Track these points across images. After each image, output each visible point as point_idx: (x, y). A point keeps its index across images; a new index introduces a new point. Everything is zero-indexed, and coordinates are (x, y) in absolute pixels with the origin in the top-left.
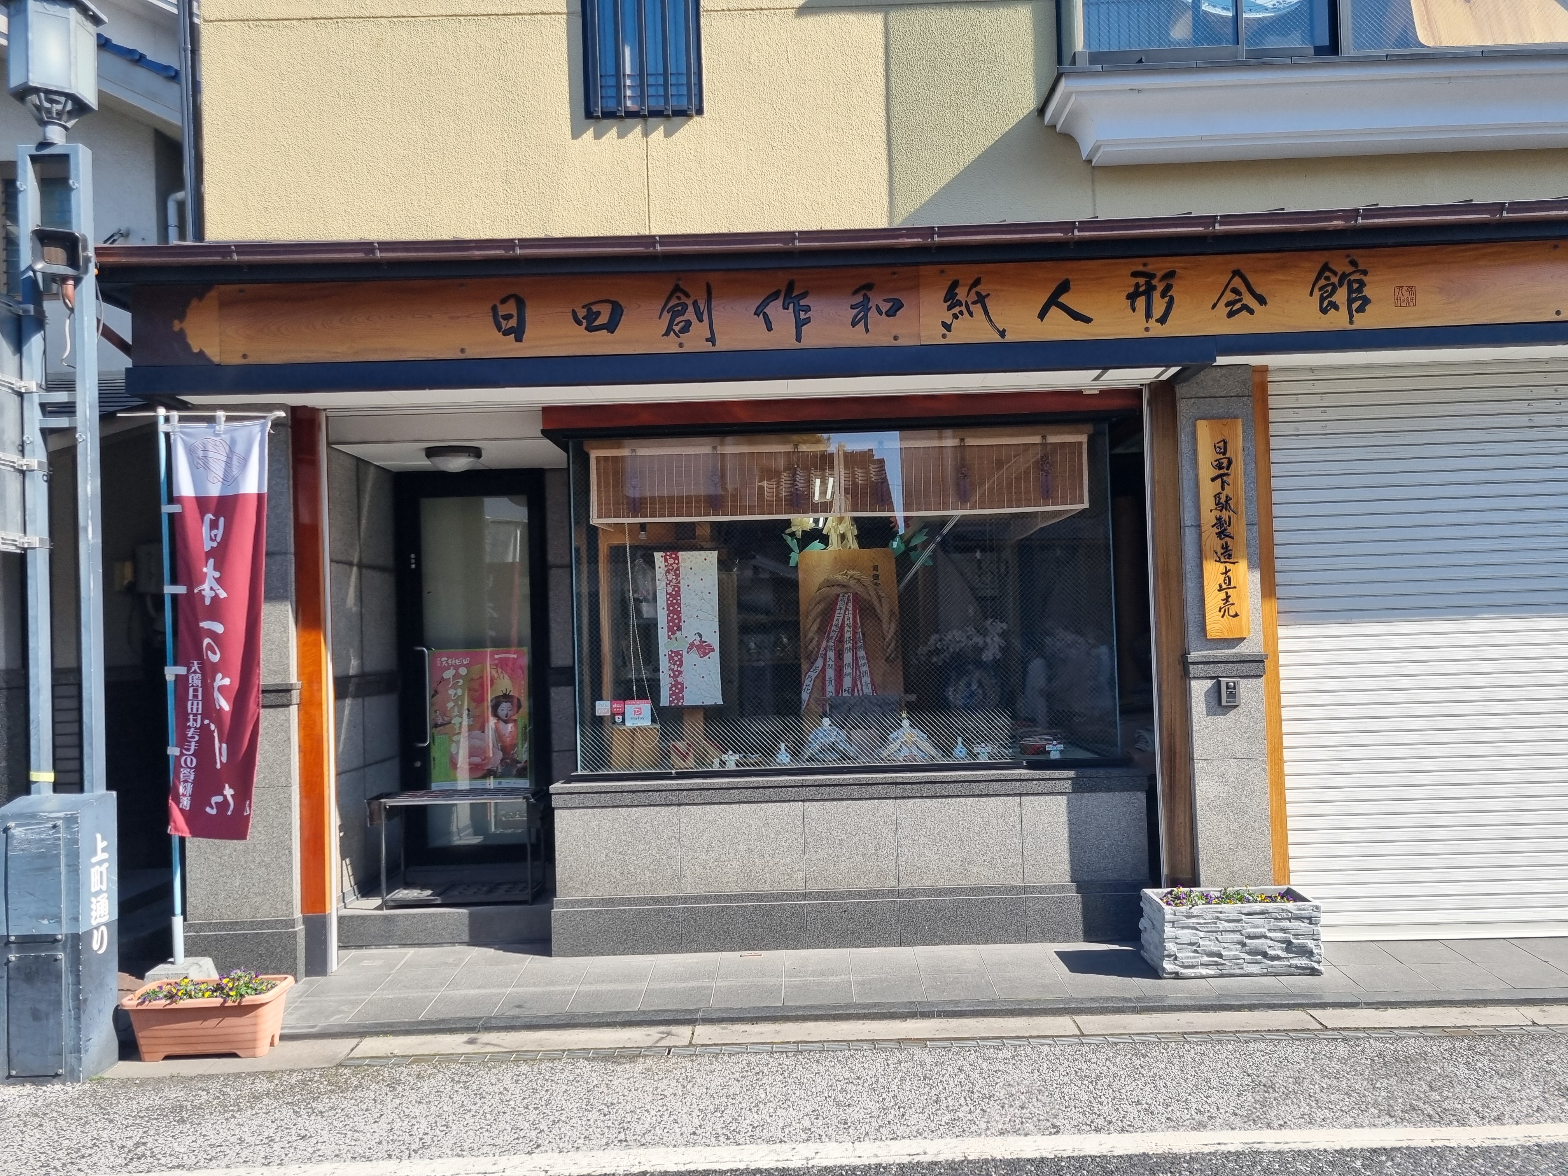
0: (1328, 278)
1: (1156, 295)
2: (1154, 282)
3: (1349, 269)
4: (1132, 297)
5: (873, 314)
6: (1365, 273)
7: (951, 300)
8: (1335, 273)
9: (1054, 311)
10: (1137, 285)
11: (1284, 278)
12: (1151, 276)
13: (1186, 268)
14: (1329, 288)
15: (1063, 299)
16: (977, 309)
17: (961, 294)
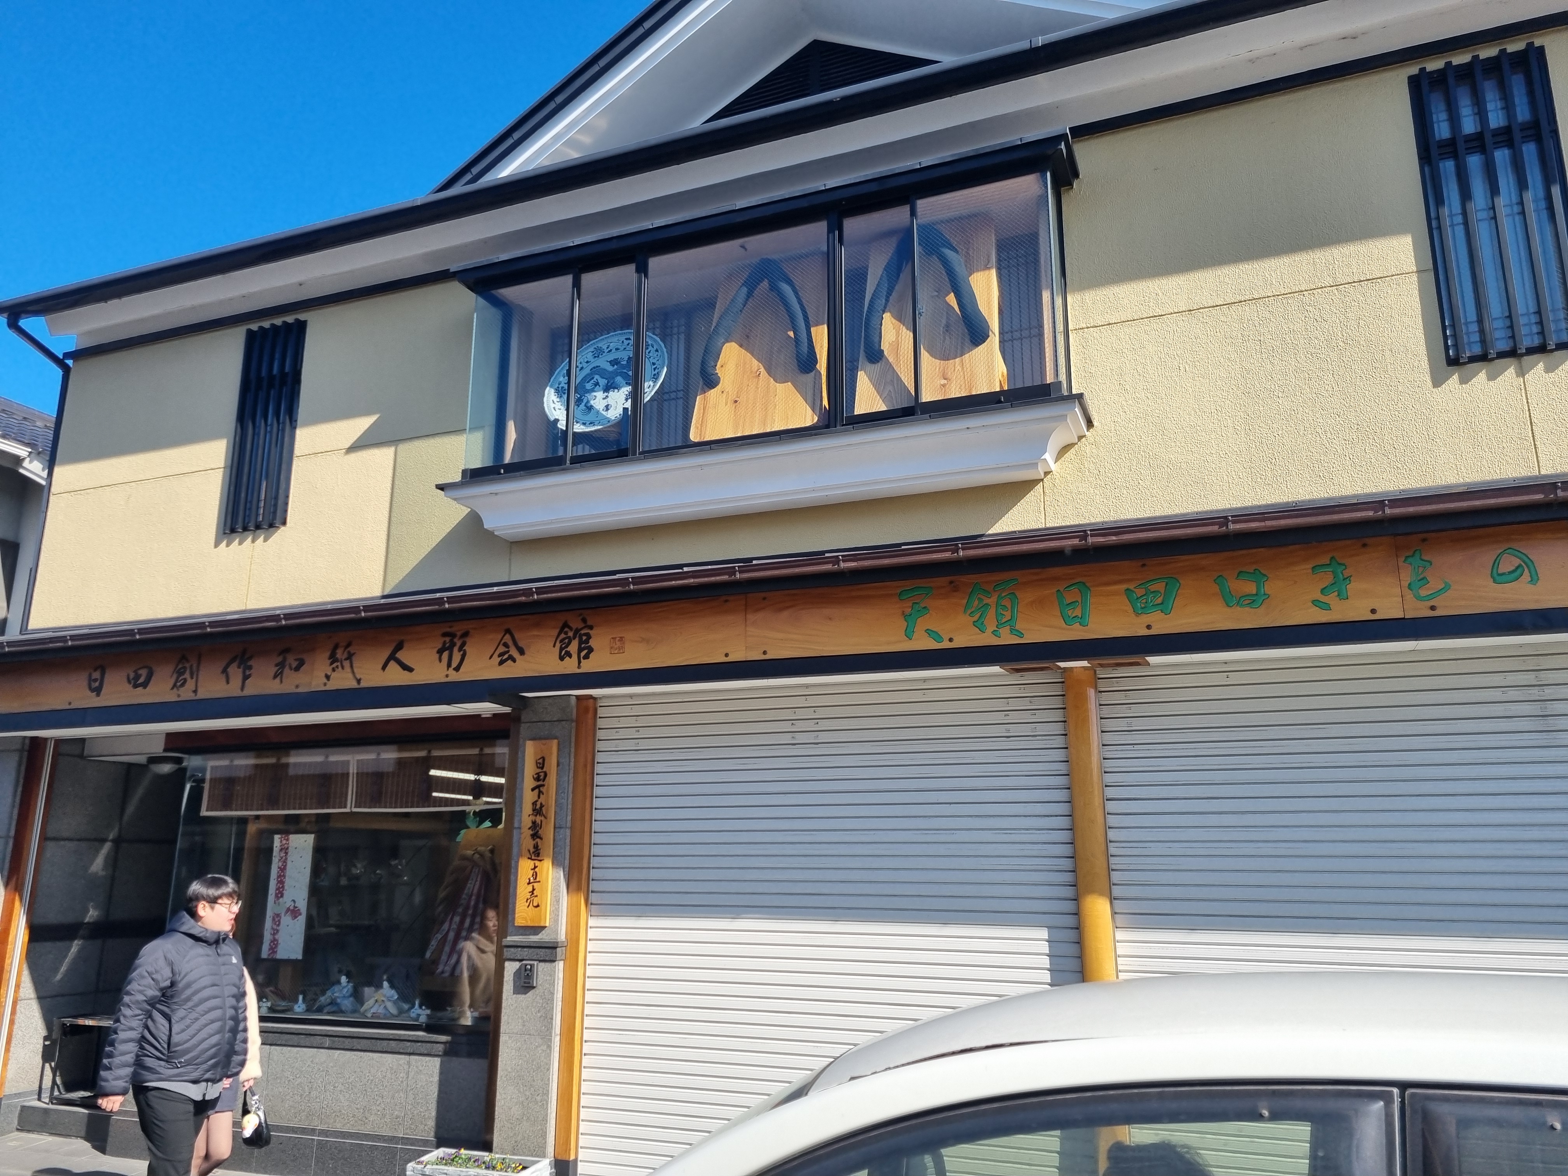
0: (566, 633)
1: (456, 649)
2: (456, 640)
3: (581, 625)
4: (440, 652)
5: (287, 671)
6: (591, 628)
7: (333, 658)
8: (571, 629)
9: (392, 664)
10: (445, 643)
11: (538, 634)
12: (452, 635)
13: (475, 629)
14: (566, 641)
15: (399, 655)
16: (347, 664)
17: (339, 654)
